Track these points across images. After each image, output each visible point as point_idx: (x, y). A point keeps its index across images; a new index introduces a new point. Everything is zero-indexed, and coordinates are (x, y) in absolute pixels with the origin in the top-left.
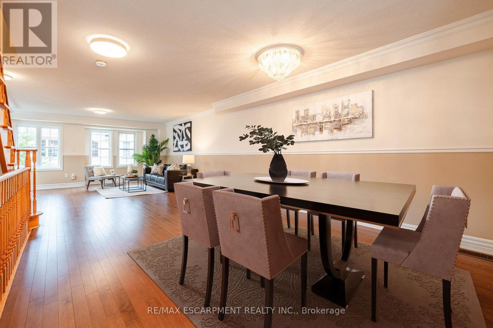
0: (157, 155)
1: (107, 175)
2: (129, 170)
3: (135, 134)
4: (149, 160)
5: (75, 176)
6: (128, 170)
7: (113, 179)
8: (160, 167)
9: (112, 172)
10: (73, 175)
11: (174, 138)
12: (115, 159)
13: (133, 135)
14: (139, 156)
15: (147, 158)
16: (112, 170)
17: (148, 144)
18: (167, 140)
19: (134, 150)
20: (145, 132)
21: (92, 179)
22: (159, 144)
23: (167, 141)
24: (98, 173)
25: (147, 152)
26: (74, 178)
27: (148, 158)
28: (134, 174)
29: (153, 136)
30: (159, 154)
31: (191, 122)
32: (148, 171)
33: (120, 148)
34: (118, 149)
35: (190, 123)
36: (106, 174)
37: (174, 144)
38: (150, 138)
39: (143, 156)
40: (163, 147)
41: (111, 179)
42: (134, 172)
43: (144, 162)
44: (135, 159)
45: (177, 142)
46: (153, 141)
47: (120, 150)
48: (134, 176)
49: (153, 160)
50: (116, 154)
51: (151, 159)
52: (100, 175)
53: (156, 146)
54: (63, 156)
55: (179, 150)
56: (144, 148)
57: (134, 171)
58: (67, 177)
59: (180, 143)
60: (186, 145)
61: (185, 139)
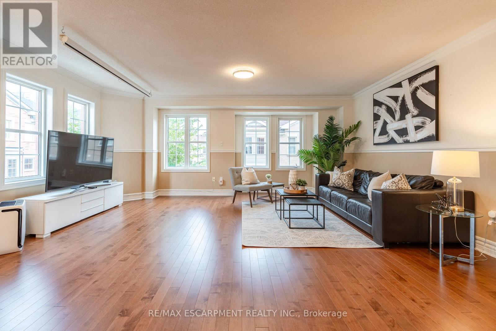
0: (339, 151)
1: (261, 181)
2: (291, 178)
3: (301, 120)
4: (325, 161)
5: (223, 180)
6: (289, 180)
7: (268, 190)
8: (348, 175)
9: (269, 177)
10: (221, 179)
11: (376, 117)
12: (274, 157)
13: (299, 121)
14: (308, 153)
15: (320, 158)
16: (269, 175)
17: (323, 133)
18: (356, 123)
19: (300, 143)
20: (316, 114)
21: (239, 188)
22: (341, 133)
23: (357, 126)
24: (247, 180)
25: (320, 146)
26: (222, 183)
27: (322, 158)
28: (300, 188)
29: (331, 119)
30: (343, 149)
31: (437, 68)
32: (323, 180)
33: (280, 142)
34: (278, 143)
35: (434, 71)
36: (258, 181)
37: (375, 130)
38: (325, 122)
39: (314, 154)
40: (350, 137)
41: (266, 189)
42: (299, 185)
43: (316, 163)
44: (301, 158)
45: (385, 123)
46: (331, 128)
47: (280, 145)
48: (300, 193)
49: (331, 161)
50: (274, 151)
51: (328, 158)
52: (249, 183)
53: (337, 137)
54: (210, 153)
55: (392, 142)
56: (316, 139)
57: (300, 181)
58: (215, 181)
59: (393, 126)
60: (417, 128)
61: (411, 114)
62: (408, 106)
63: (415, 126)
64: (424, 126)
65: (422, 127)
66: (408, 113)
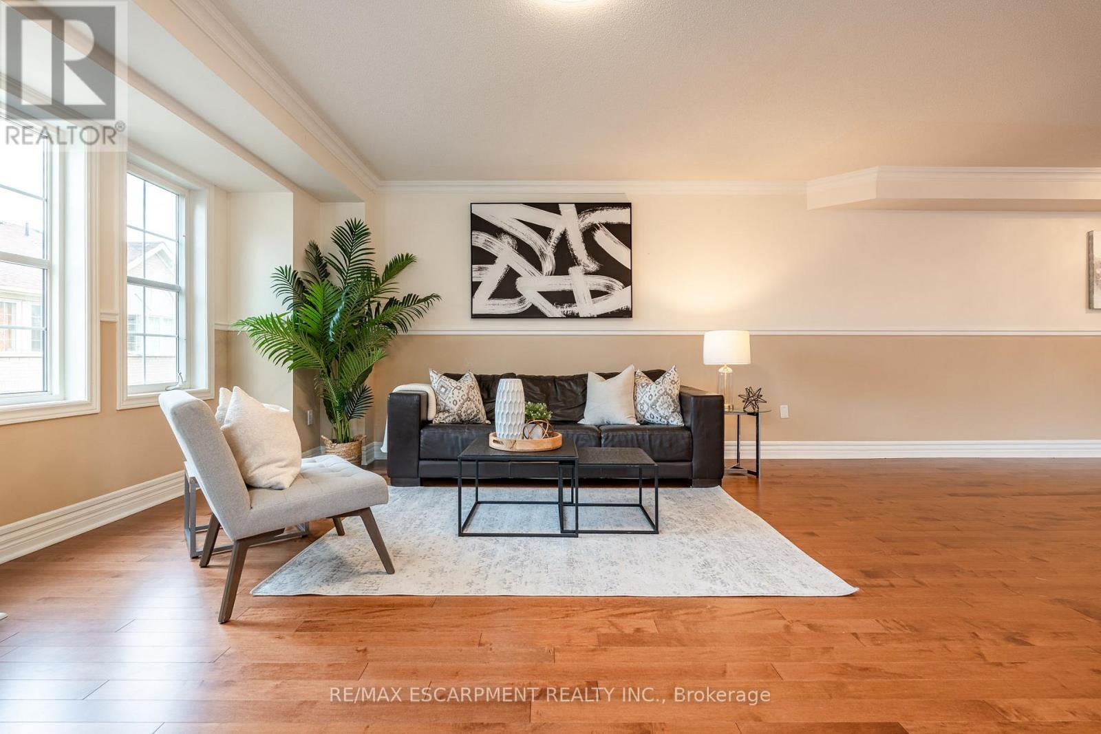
60: (595, 294)
61: (581, 267)
62: (574, 252)
63: (591, 291)
64: (609, 292)
65: (606, 293)
66: (575, 265)
